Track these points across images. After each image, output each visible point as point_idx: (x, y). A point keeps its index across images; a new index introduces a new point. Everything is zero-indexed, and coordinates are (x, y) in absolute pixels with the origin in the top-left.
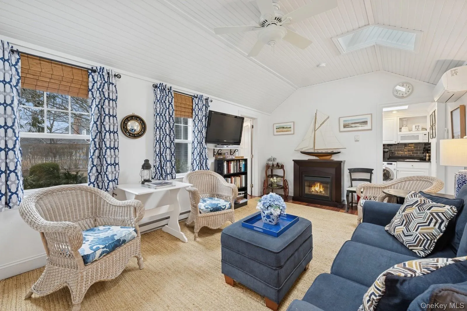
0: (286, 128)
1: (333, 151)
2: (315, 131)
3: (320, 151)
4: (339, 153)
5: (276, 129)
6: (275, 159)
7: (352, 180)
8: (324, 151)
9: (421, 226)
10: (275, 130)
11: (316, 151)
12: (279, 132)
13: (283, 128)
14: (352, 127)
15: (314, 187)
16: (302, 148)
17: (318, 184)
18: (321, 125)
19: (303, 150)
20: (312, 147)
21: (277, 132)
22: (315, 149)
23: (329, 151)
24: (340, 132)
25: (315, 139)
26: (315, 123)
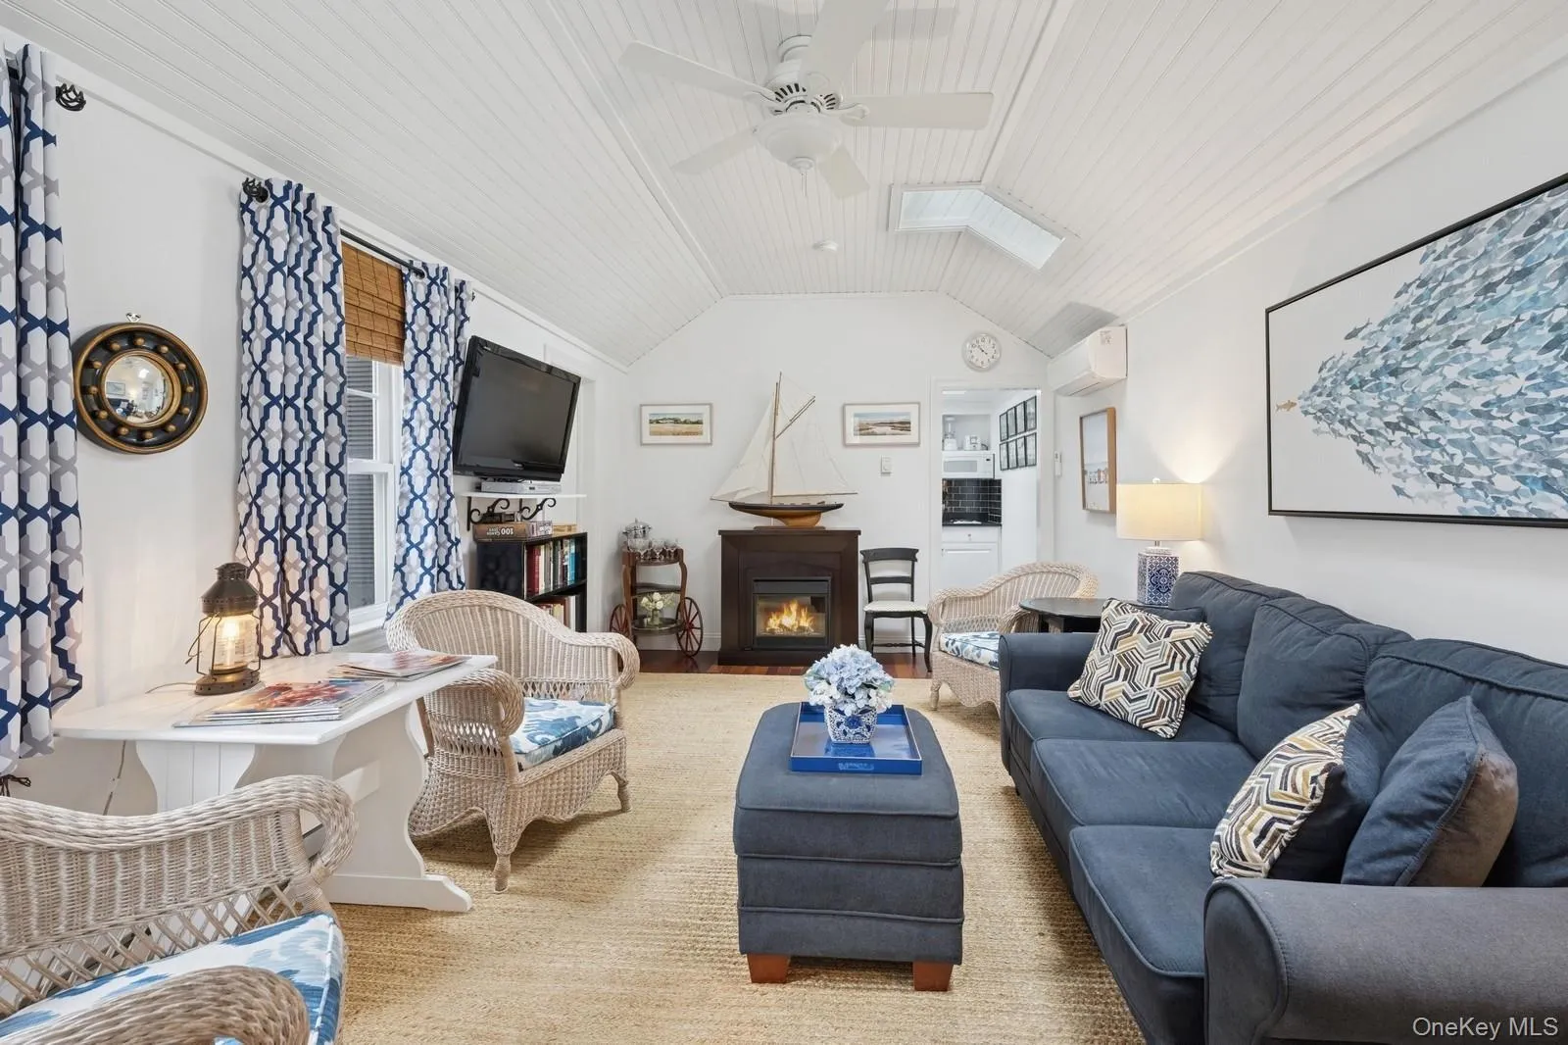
0: (685, 422)
1: (823, 502)
2: (774, 439)
3: (787, 502)
4: (839, 506)
5: (651, 422)
6: (647, 530)
7: (871, 581)
8: (799, 502)
9: (1159, 673)
10: (646, 426)
11: (776, 502)
12: (661, 434)
13: (676, 421)
14: (876, 434)
15: (778, 617)
16: (735, 493)
17: (794, 607)
18: (792, 421)
19: (738, 499)
20: (765, 488)
21: (653, 433)
22: (774, 494)
23: (814, 502)
24: (846, 445)
25: (773, 464)
26: (776, 414)
